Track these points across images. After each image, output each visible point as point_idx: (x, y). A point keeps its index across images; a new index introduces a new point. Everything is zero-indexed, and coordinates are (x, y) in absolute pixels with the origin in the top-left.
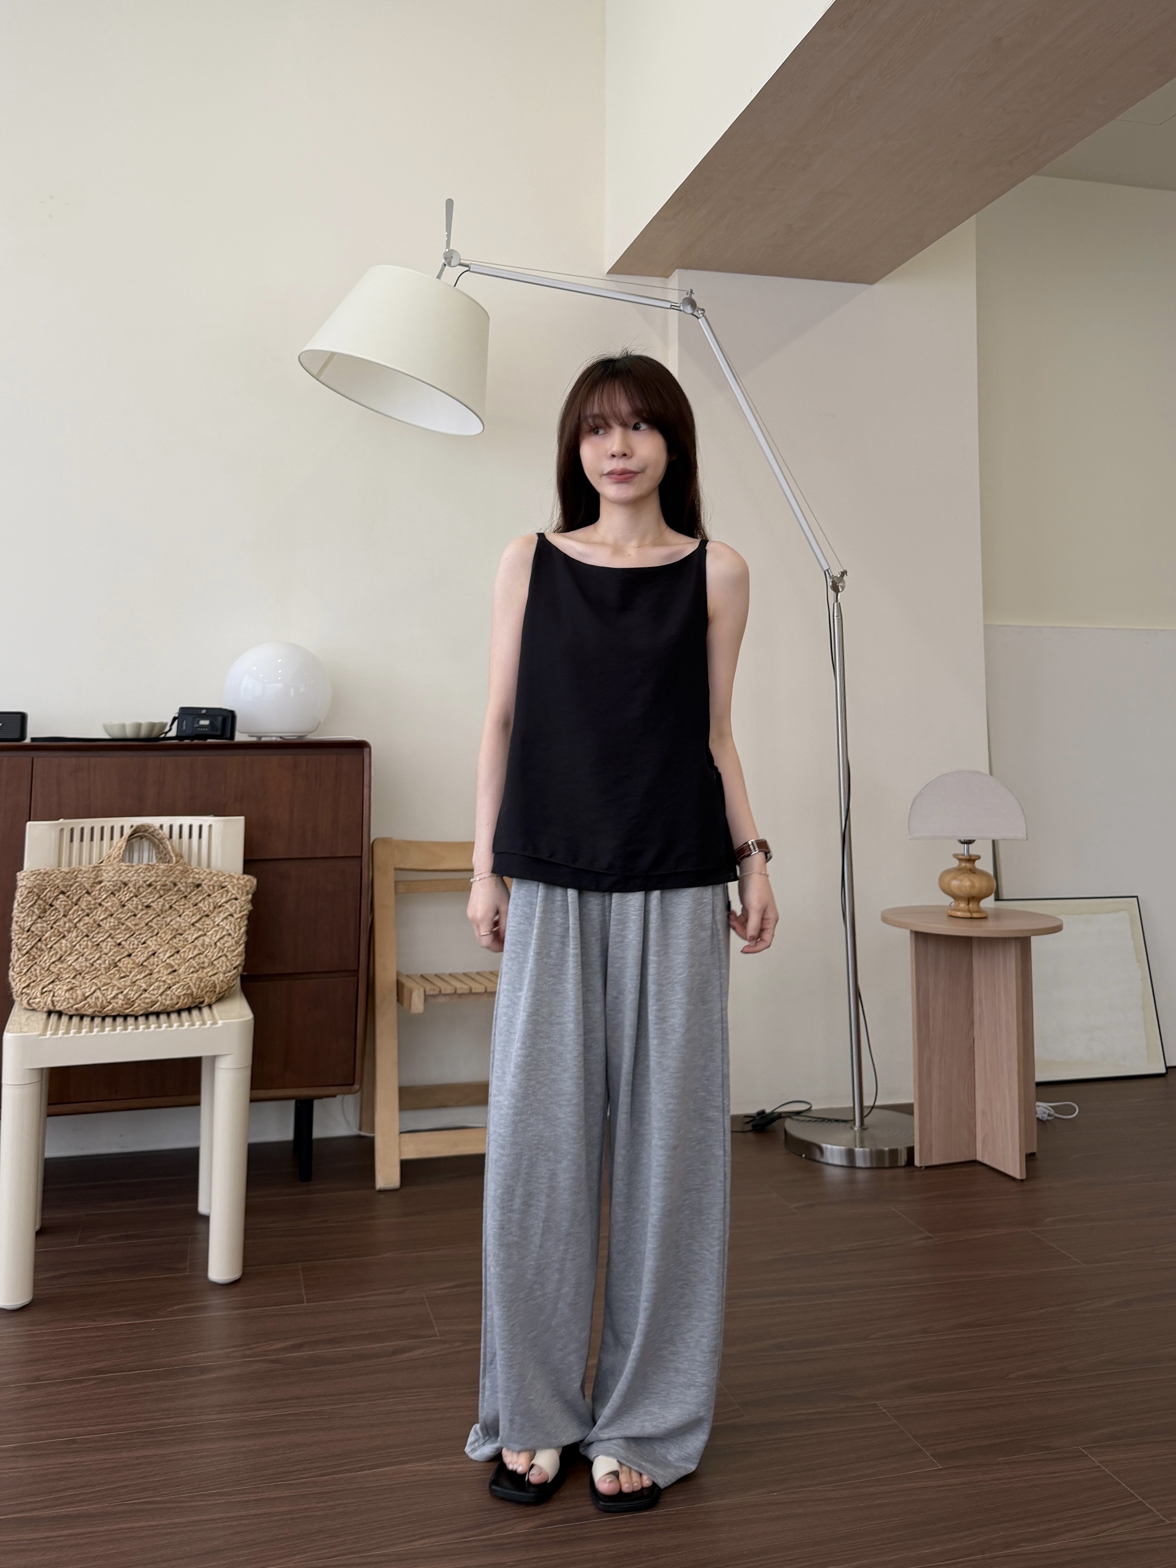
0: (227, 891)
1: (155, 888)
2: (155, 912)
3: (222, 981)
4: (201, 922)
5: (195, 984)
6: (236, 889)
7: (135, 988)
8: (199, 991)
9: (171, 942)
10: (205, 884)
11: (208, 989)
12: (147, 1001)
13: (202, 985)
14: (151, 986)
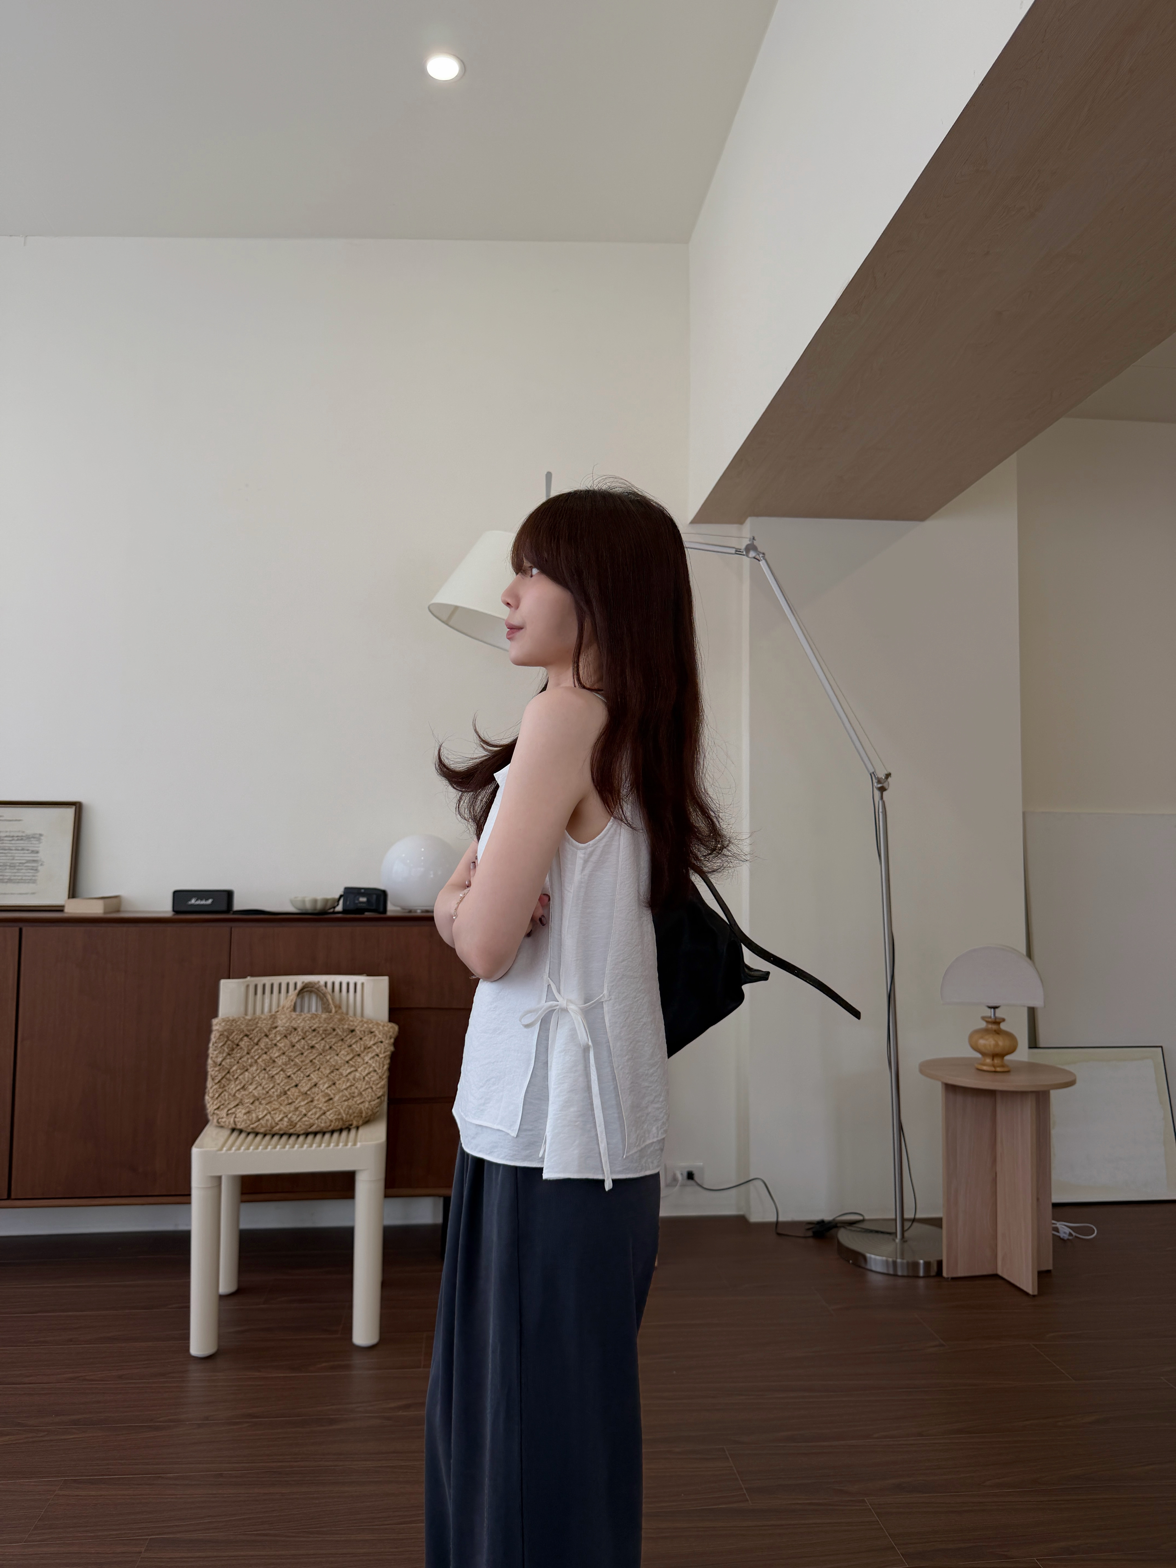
0: (375, 1036)
1: (318, 1032)
2: (318, 1051)
3: (368, 1108)
4: (354, 1060)
5: (344, 1111)
6: (381, 1034)
7: (297, 1113)
8: (348, 1116)
9: (329, 1076)
10: (358, 1030)
11: (355, 1115)
12: (307, 1123)
13: (351, 1111)
14: (309, 1111)
